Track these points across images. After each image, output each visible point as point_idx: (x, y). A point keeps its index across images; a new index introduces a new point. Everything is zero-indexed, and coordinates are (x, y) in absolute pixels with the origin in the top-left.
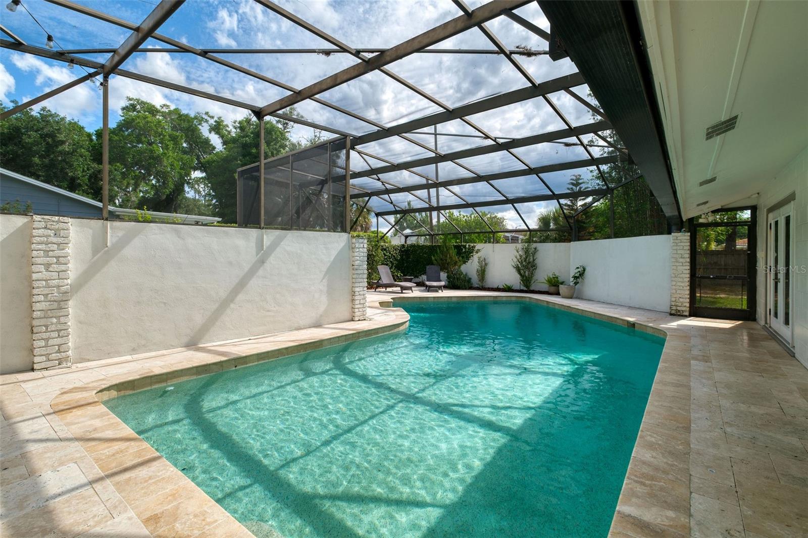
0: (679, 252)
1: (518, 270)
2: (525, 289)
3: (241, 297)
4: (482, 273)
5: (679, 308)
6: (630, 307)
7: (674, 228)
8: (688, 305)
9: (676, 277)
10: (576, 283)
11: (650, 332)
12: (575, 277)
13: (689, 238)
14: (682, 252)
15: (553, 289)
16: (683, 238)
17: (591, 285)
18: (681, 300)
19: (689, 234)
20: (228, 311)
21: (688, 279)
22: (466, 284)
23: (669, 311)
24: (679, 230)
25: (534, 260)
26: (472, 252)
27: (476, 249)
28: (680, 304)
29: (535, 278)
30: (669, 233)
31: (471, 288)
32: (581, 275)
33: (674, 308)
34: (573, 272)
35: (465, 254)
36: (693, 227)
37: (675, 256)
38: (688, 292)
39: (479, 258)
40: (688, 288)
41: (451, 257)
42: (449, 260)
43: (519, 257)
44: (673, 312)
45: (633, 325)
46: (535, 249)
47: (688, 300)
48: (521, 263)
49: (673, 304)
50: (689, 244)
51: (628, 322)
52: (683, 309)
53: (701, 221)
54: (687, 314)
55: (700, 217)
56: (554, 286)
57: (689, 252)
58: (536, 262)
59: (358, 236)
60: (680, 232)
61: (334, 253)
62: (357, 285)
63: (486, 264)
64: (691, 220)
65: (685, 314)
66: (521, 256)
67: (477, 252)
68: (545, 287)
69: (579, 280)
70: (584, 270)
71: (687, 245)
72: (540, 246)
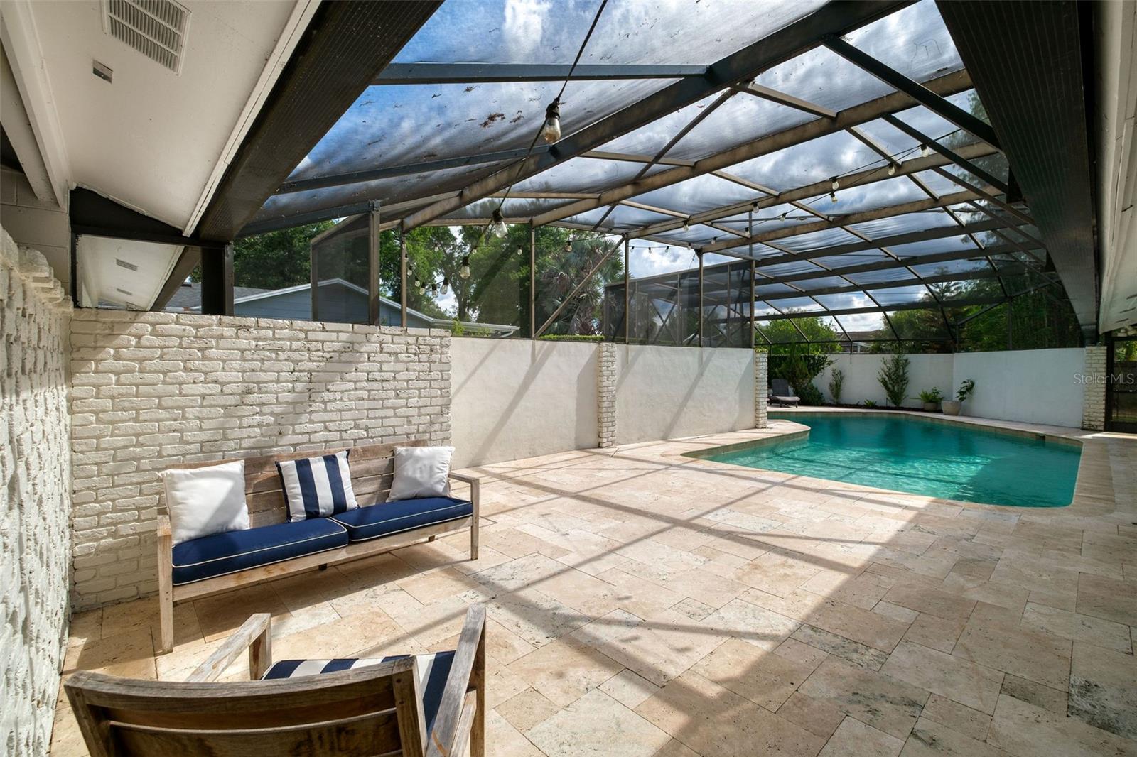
0: (1094, 366)
1: (884, 383)
2: (893, 405)
3: (690, 403)
4: (837, 387)
5: (1092, 423)
6: (1032, 424)
7: (1087, 341)
8: (1103, 420)
9: (1089, 391)
10: (962, 399)
11: (1063, 442)
12: (962, 393)
13: (1105, 351)
14: (1098, 366)
15: (929, 406)
16: (1100, 352)
17: (980, 401)
18: (1095, 414)
19: (1106, 348)
20: (683, 415)
21: (1104, 394)
22: (817, 400)
23: (1080, 426)
24: (1094, 343)
25: (904, 373)
26: (823, 364)
27: (829, 359)
28: (1094, 419)
29: (905, 393)
30: (1082, 345)
31: (824, 405)
32: (969, 389)
33: (1087, 422)
34: (958, 386)
35: (816, 366)
36: (1110, 340)
37: (1089, 370)
38: (1103, 407)
39: (834, 371)
40: (1104, 402)
41: (800, 370)
42: (798, 373)
43: (886, 370)
44: (1085, 427)
45: (1043, 437)
46: (906, 360)
47: (1103, 415)
48: (889, 377)
49: (1086, 418)
50: (1105, 358)
51: (1037, 434)
52: (1098, 423)
53: (1120, 335)
54: (1102, 428)
55: (1119, 330)
56: (933, 402)
57: (1105, 366)
58: (906, 375)
59: (762, 351)
60: (1096, 345)
61: (744, 367)
62: (761, 396)
63: (842, 378)
64: (1108, 334)
65: (1099, 428)
66: (890, 369)
67: (829, 364)
68: (919, 403)
69: (967, 395)
70: (973, 384)
71: (1103, 359)
72: (912, 357)
